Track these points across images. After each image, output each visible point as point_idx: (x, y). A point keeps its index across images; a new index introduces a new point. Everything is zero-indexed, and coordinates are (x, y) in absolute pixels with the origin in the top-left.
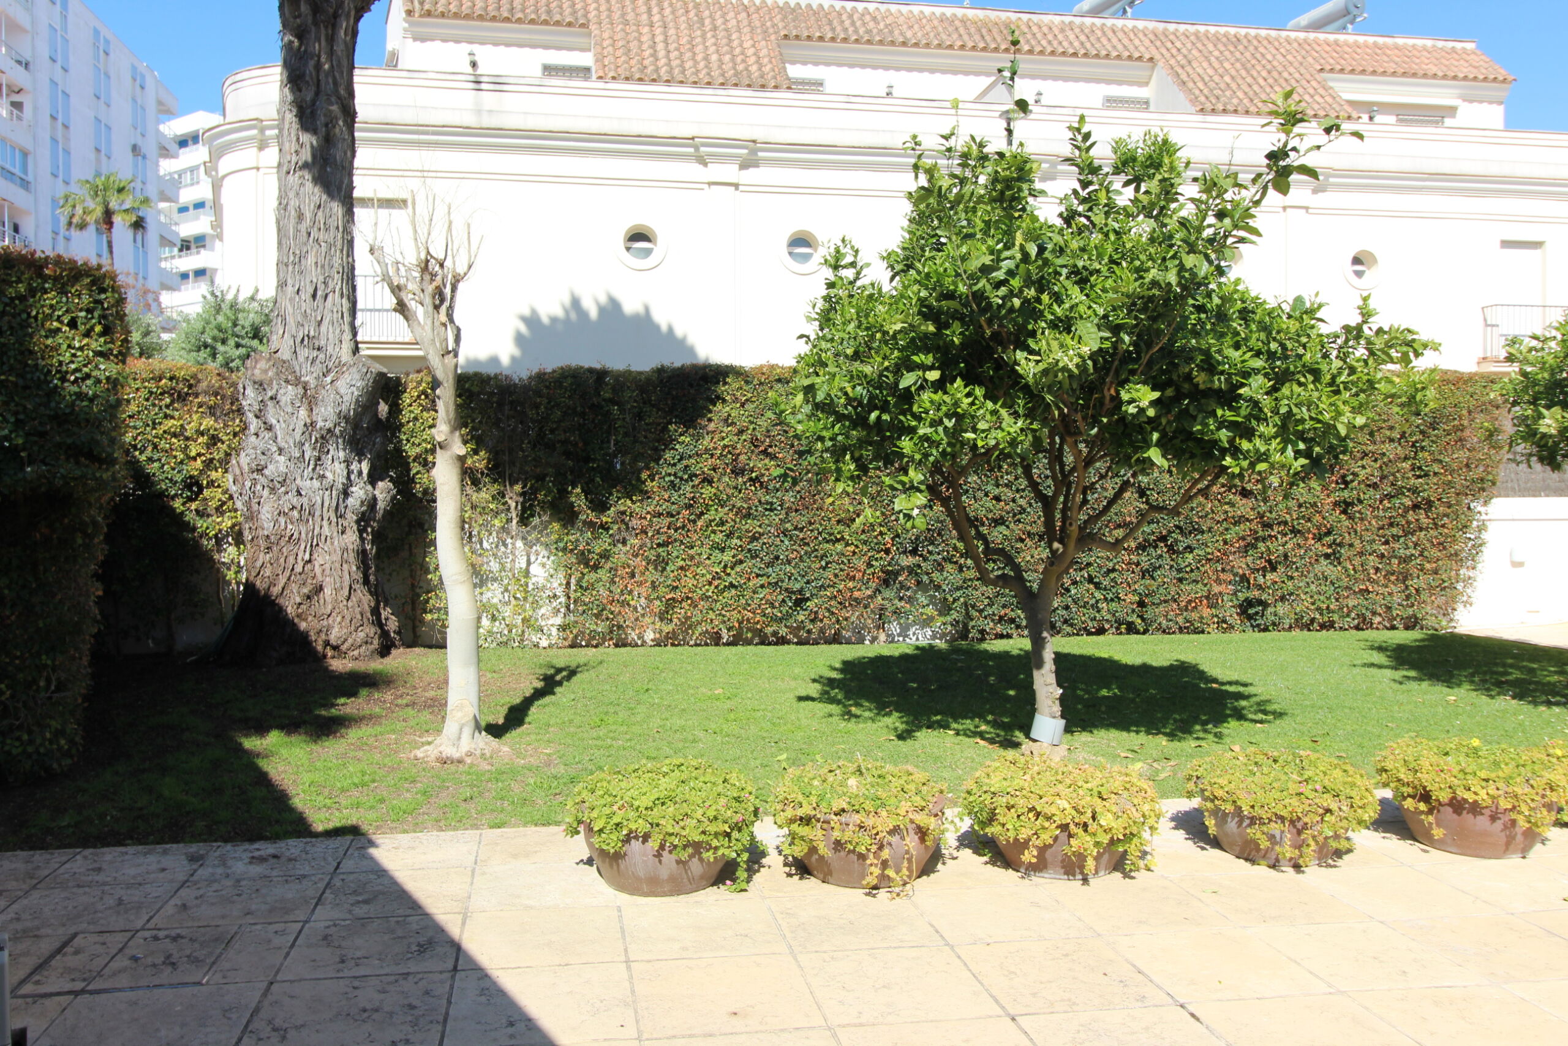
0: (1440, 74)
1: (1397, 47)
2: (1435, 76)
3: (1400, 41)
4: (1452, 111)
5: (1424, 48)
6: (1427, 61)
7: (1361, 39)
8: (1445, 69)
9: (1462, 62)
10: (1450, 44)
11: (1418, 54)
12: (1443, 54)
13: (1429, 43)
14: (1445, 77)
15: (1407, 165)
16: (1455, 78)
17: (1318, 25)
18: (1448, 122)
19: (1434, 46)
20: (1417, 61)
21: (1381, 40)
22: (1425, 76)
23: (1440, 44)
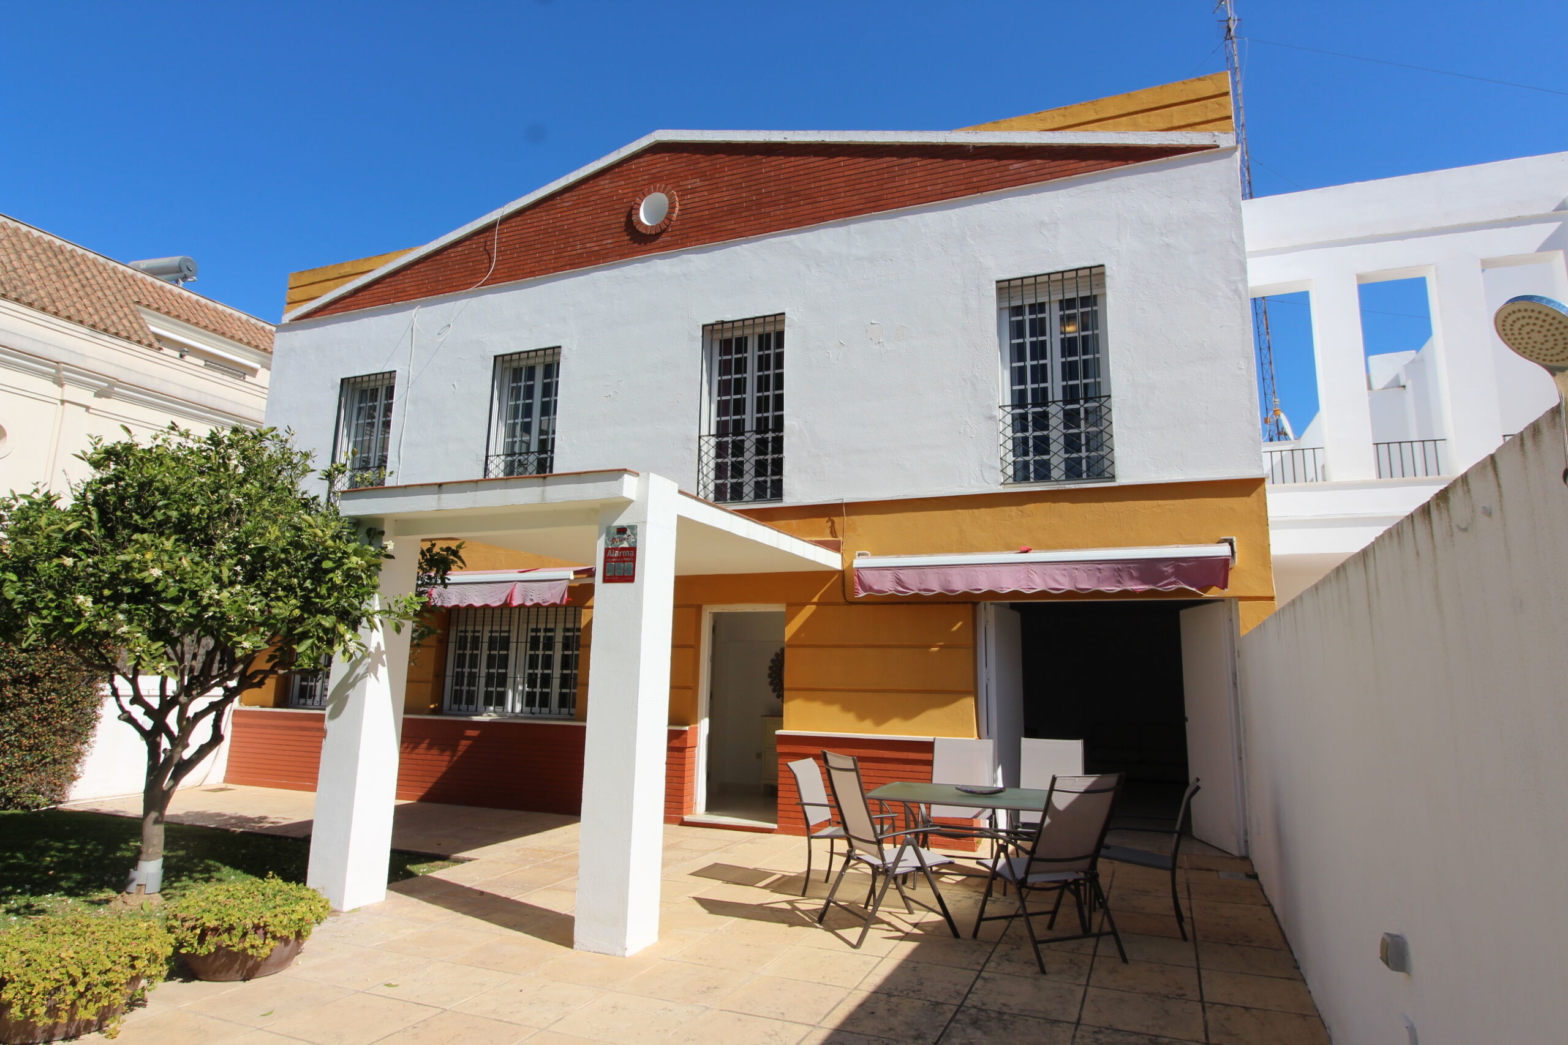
0: (245, 340)
1: (216, 310)
2: (240, 340)
3: (220, 307)
4: (253, 372)
5: (239, 319)
6: (237, 328)
7: (186, 294)
8: (250, 338)
9: (267, 339)
10: (262, 324)
11: (232, 321)
12: (253, 328)
13: (244, 317)
14: (249, 344)
15: (192, 396)
16: (257, 347)
17: (155, 272)
18: (248, 378)
19: (247, 321)
20: (229, 325)
21: (203, 301)
22: (232, 337)
23: (253, 321)
